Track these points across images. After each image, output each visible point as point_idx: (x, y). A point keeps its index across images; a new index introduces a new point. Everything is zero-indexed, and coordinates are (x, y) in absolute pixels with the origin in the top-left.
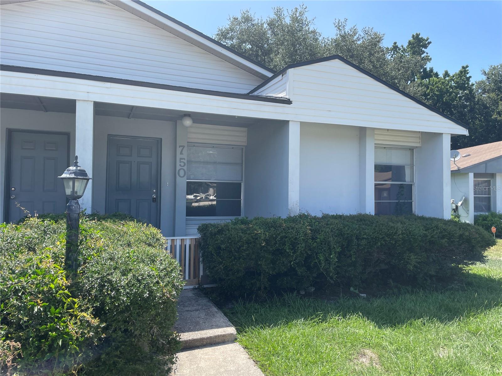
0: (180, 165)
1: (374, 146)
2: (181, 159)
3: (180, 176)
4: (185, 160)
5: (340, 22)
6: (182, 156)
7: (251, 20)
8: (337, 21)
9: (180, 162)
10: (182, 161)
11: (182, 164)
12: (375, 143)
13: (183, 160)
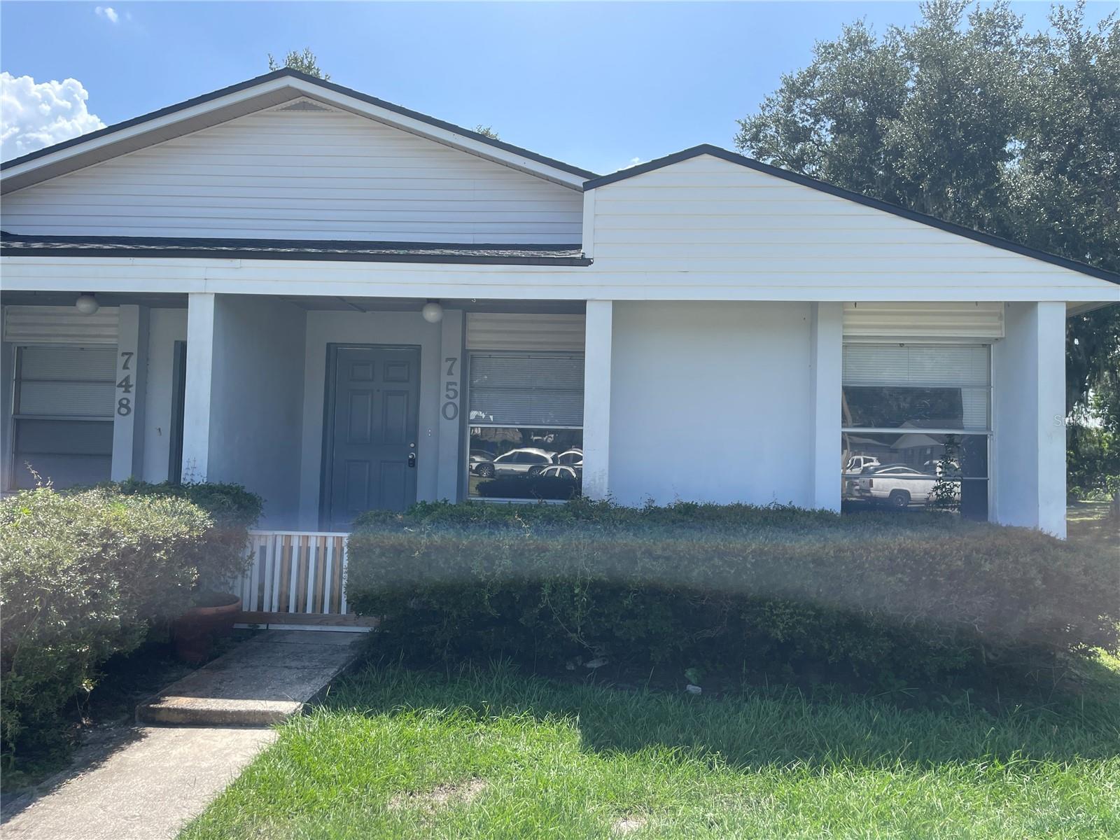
0: (448, 396)
1: (840, 341)
2: (449, 384)
3: (446, 417)
4: (456, 385)
5: (1064, 12)
6: (450, 379)
7: (866, 43)
8: (1057, 10)
9: (448, 390)
10: (450, 387)
11: (451, 394)
12: (843, 336)
13: (453, 387)
